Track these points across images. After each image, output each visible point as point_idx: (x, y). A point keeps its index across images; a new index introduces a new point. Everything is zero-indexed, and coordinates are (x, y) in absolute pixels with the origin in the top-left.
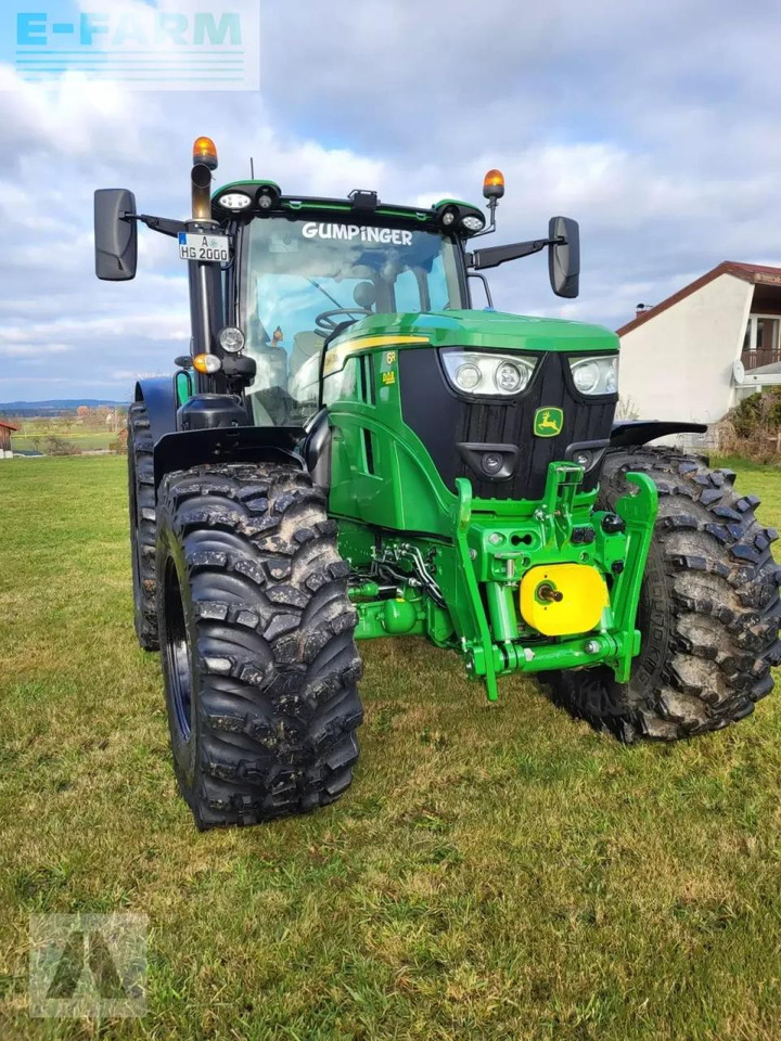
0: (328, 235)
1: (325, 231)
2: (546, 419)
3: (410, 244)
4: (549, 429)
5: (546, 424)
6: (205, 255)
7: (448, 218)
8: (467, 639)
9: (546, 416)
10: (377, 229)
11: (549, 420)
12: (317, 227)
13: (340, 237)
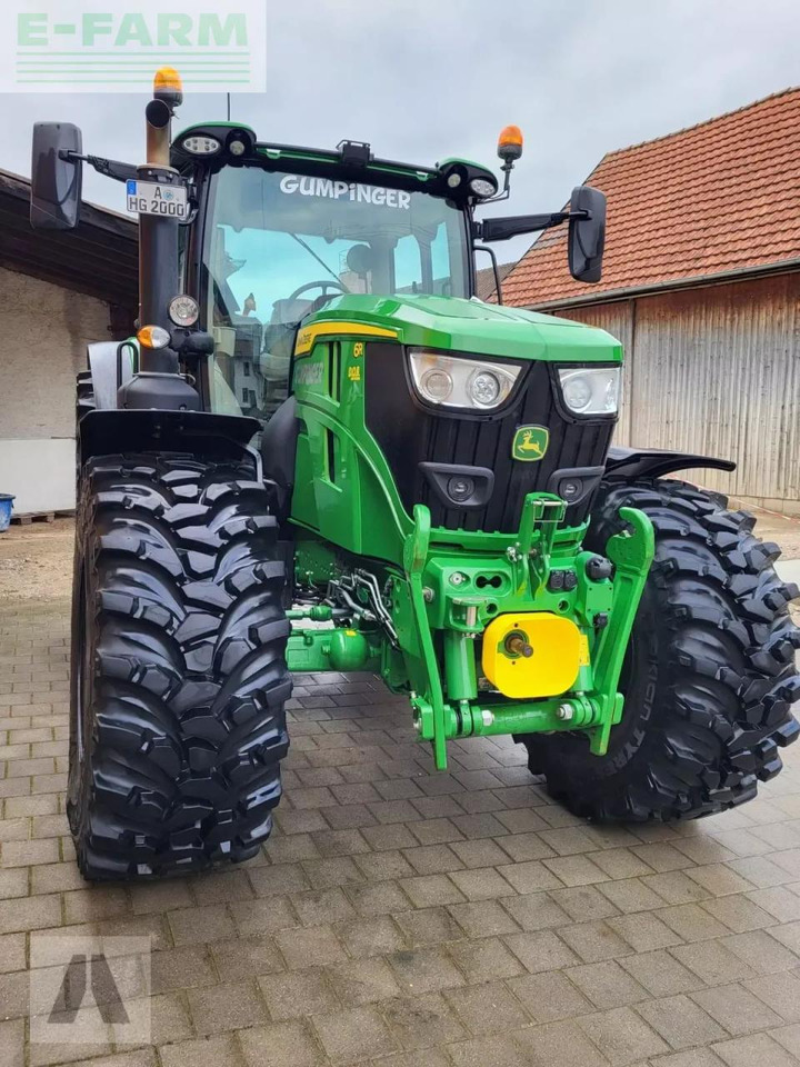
0: (311, 192)
1: (307, 188)
2: (527, 439)
3: (407, 207)
4: (531, 452)
5: (527, 446)
6: (158, 209)
7: (455, 180)
8: (417, 694)
9: (528, 437)
10: (369, 188)
11: (531, 442)
12: (298, 182)
13: (324, 195)
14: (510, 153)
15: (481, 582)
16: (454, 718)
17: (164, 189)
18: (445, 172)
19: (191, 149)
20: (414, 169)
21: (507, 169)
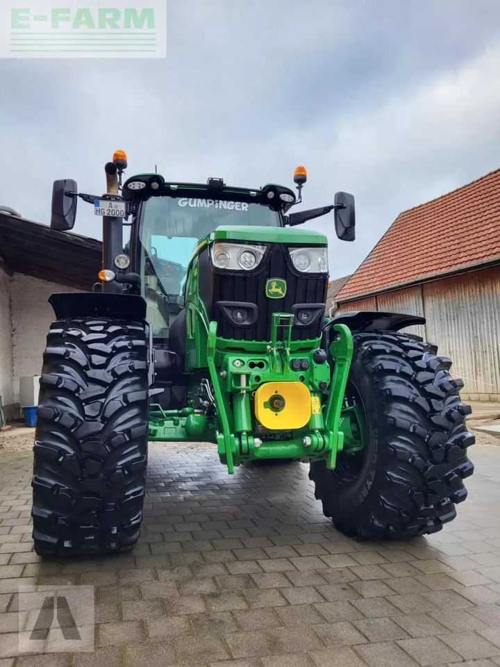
0: (195, 205)
1: (192, 203)
2: (274, 286)
3: (246, 210)
4: (277, 294)
5: (274, 290)
6: (110, 213)
7: (271, 195)
8: (219, 433)
9: (274, 284)
10: (225, 202)
11: (276, 287)
13: (202, 206)
14: (300, 180)
15: (252, 365)
16: (237, 442)
17: (114, 203)
18: (265, 190)
19: (132, 188)
20: (249, 190)
21: (299, 188)
